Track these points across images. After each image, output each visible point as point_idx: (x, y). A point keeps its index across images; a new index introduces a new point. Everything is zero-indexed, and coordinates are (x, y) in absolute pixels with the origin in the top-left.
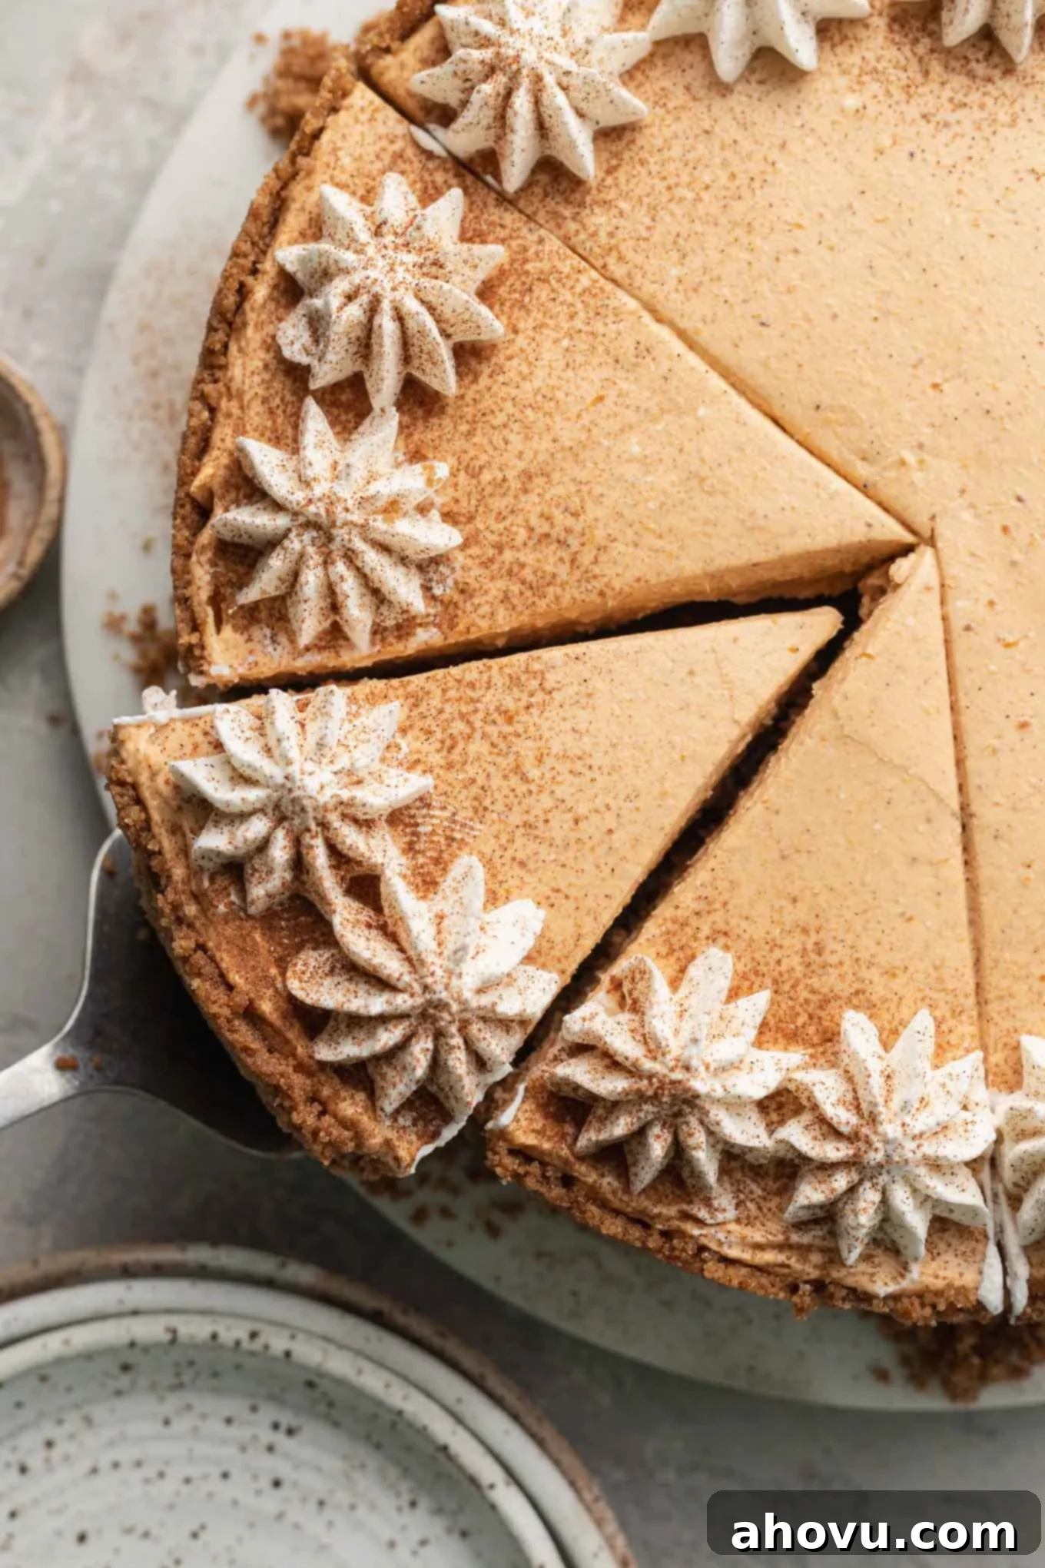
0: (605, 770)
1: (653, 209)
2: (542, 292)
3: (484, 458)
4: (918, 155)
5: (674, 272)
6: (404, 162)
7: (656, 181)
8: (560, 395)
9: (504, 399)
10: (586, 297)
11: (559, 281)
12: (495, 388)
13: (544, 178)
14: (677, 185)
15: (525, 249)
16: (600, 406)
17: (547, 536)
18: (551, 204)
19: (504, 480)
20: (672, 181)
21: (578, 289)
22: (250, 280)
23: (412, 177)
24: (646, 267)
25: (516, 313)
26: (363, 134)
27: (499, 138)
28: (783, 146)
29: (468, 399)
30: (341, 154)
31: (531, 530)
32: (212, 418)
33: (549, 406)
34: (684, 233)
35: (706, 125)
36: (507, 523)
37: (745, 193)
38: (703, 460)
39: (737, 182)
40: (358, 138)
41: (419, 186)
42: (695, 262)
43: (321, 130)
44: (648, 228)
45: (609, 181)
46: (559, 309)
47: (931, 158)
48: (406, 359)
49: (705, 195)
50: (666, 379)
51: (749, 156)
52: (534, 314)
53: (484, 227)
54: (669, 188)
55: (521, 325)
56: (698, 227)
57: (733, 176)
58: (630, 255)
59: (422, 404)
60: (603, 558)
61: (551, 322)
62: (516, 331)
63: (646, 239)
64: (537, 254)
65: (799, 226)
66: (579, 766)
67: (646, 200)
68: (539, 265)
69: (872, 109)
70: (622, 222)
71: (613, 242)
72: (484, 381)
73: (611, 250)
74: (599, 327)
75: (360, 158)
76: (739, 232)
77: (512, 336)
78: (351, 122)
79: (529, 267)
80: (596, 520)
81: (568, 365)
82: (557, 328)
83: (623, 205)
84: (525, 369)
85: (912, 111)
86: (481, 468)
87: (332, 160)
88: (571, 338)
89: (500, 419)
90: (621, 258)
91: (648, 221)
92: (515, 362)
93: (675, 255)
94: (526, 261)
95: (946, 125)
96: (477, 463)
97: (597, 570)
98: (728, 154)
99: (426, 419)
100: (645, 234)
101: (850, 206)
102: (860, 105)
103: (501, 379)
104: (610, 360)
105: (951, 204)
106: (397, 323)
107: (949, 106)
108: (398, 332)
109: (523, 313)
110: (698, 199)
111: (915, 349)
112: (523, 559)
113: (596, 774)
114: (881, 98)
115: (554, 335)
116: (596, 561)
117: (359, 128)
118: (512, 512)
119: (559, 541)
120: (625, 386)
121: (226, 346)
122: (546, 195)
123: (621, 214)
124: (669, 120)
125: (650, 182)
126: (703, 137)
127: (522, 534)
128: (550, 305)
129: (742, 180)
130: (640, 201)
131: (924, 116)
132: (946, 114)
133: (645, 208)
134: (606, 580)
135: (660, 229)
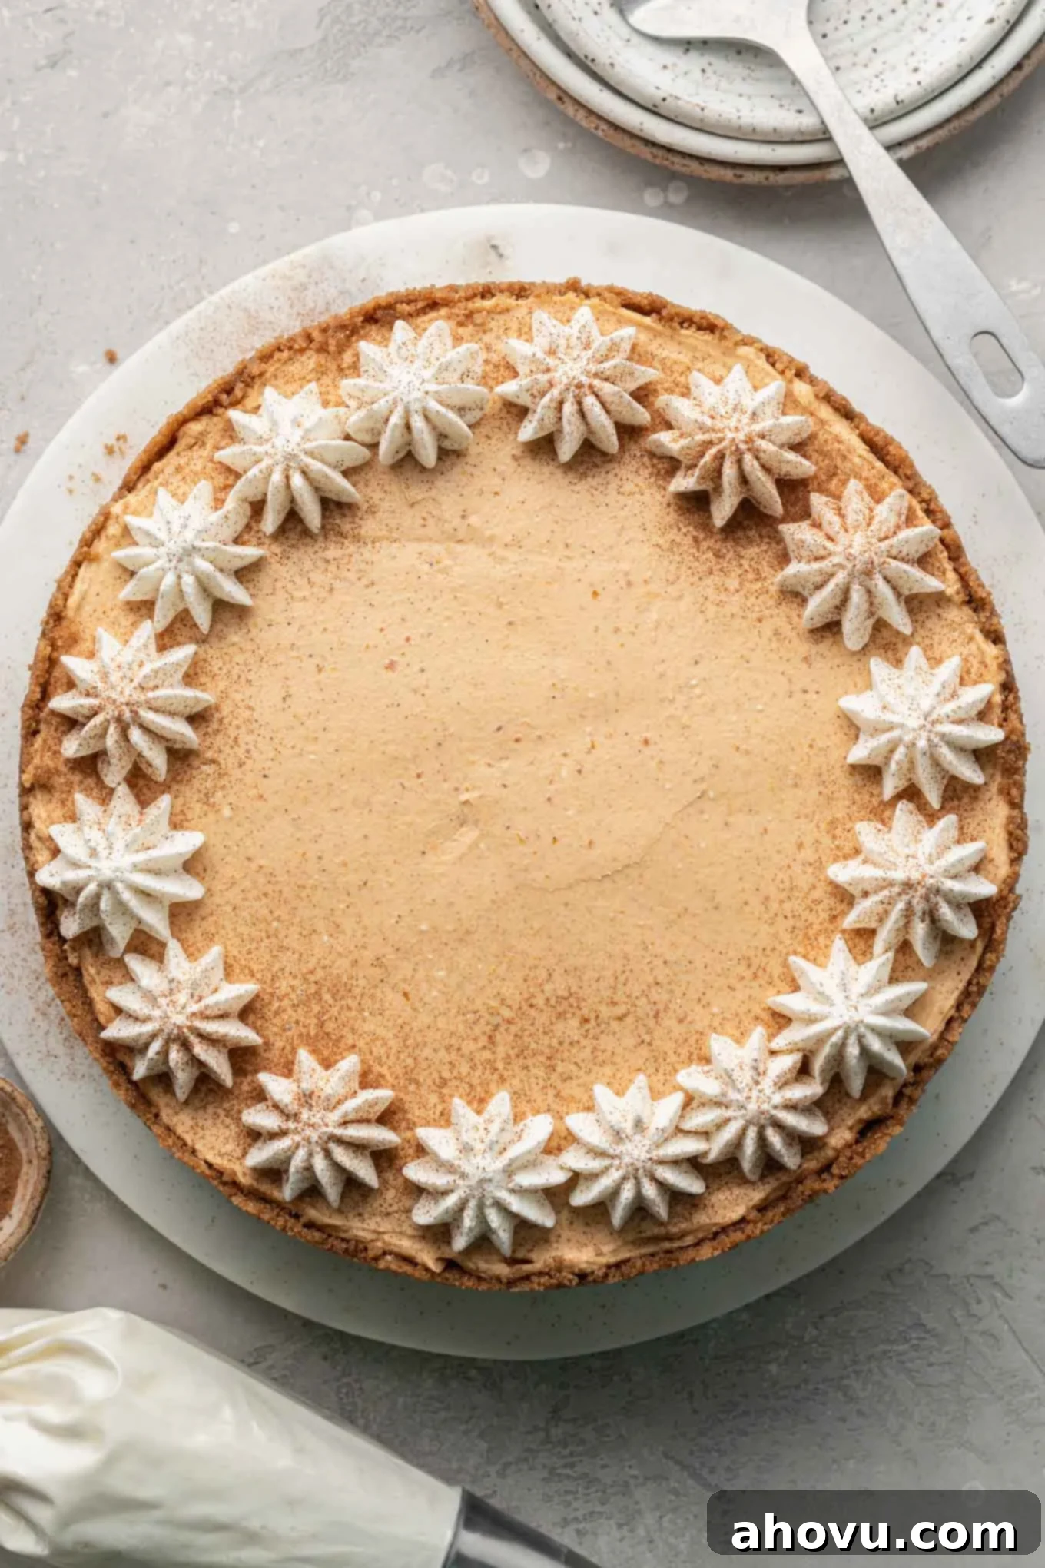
0: (626, 962)
1: (281, 948)
2: (330, 1027)
3: (436, 1075)
4: (267, 773)
5: (326, 938)
6: (232, 1109)
7: (263, 944)
8: (400, 1021)
9: (398, 1058)
10: (338, 998)
11: (324, 1014)
12: (390, 1064)
13: (251, 1018)
14: (267, 931)
15: (301, 1035)
16: (410, 996)
17: (490, 1037)
18: (269, 1014)
19: (450, 1063)
20: (264, 935)
21: (331, 1001)
22: (303, 1220)
23: (243, 1105)
24: (319, 956)
25: (342, 1045)
26: (211, 1135)
27: (224, 1046)
28: (249, 859)
29: (396, 1082)
30: (223, 1150)
31: (484, 1048)
32: (391, 1253)
33: (407, 1029)
34: (299, 929)
35: (229, 909)
36: (478, 1063)
37: (278, 888)
38: (455, 930)
39: (270, 892)
40: (214, 1138)
41: (249, 1102)
42: (320, 925)
43: (206, 1162)
44: (294, 953)
45: (259, 976)
46: (343, 1016)
47: (269, 764)
48: (368, 1121)
49: (277, 913)
50: (398, 950)
51: (255, 882)
52: (344, 1033)
53: (282, 1060)
54: (268, 937)
55: (350, 1042)
56: (297, 920)
57: (266, 895)
58: (311, 966)
59: (394, 1113)
60: (509, 1002)
61: (352, 1022)
62: (354, 1046)
63: (301, 955)
64: (304, 1026)
65: (304, 854)
66: (622, 979)
67: (275, 953)
68: (312, 1026)
69: (232, 798)
70: (288, 970)
71: (300, 976)
72: (384, 1070)
73: (305, 979)
74: (357, 991)
75: (227, 1139)
76: (303, 894)
77: (357, 1049)
78: (202, 1141)
79: (312, 1033)
80: (484, 1004)
81: (380, 1014)
82: (356, 1019)
83: (277, 967)
84: (379, 1043)
85: (236, 773)
86: (441, 1078)
87: (226, 1157)
88: (363, 1010)
89: (410, 1061)
90: (312, 972)
91: (289, 953)
92: (374, 1050)
93: (314, 937)
94: (308, 1035)
95: (248, 751)
96: (438, 1081)
97: (515, 1007)
98: (250, 896)
99: (405, 1112)
100: (296, 956)
101: (294, 819)
102: (229, 807)
103: (384, 1059)
104: (381, 985)
105: (301, 755)
106: (349, 1125)
107: (236, 749)
108: (354, 1125)
109: (343, 1041)
110: (278, 919)
111: (393, 787)
112: (503, 1055)
113: (628, 968)
114: (225, 792)
115: (359, 1021)
116: (509, 1007)
117: (208, 1137)
118: (472, 1060)
119: (495, 1030)
120: (400, 976)
121: (343, 1240)
122: (263, 1017)
123: (282, 970)
124: (223, 932)
125: (262, 949)
126: (237, 911)
127: (487, 1055)
128: (339, 1021)
129: (269, 889)
130: (275, 956)
131: (240, 766)
132: (240, 751)
133: (280, 954)
134: (523, 1003)
135: (295, 945)
